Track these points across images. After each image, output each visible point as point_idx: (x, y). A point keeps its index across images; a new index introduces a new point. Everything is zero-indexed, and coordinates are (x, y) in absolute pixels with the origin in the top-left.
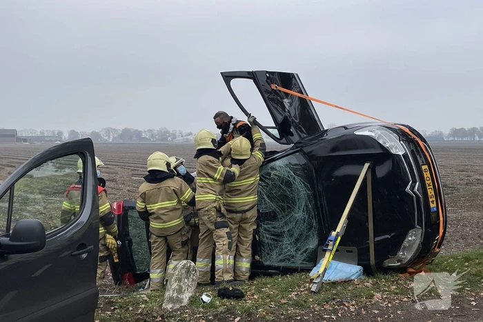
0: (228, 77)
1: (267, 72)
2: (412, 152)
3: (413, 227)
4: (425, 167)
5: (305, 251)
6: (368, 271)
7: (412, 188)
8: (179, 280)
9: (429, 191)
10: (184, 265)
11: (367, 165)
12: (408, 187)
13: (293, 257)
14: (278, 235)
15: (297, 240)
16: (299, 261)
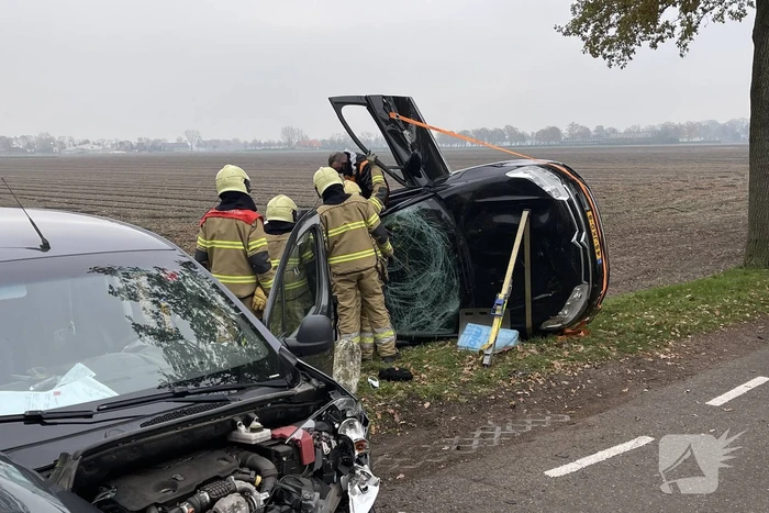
0: (338, 104)
1: (384, 97)
2: (577, 197)
3: (580, 283)
4: (589, 214)
5: (443, 317)
6: (523, 337)
7: (579, 239)
8: (344, 364)
9: (595, 240)
10: (347, 345)
11: (525, 214)
12: (575, 238)
13: (429, 323)
14: (407, 299)
15: (435, 303)
16: (436, 327)
